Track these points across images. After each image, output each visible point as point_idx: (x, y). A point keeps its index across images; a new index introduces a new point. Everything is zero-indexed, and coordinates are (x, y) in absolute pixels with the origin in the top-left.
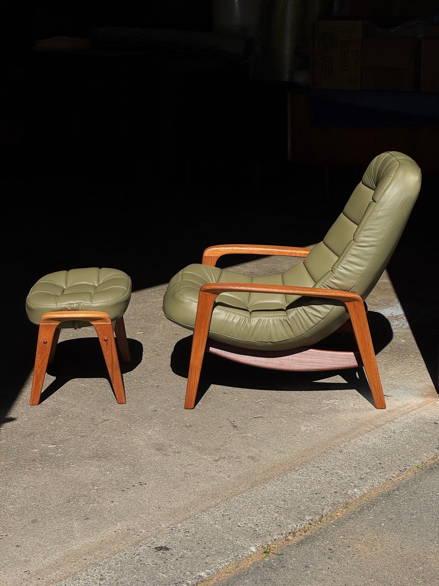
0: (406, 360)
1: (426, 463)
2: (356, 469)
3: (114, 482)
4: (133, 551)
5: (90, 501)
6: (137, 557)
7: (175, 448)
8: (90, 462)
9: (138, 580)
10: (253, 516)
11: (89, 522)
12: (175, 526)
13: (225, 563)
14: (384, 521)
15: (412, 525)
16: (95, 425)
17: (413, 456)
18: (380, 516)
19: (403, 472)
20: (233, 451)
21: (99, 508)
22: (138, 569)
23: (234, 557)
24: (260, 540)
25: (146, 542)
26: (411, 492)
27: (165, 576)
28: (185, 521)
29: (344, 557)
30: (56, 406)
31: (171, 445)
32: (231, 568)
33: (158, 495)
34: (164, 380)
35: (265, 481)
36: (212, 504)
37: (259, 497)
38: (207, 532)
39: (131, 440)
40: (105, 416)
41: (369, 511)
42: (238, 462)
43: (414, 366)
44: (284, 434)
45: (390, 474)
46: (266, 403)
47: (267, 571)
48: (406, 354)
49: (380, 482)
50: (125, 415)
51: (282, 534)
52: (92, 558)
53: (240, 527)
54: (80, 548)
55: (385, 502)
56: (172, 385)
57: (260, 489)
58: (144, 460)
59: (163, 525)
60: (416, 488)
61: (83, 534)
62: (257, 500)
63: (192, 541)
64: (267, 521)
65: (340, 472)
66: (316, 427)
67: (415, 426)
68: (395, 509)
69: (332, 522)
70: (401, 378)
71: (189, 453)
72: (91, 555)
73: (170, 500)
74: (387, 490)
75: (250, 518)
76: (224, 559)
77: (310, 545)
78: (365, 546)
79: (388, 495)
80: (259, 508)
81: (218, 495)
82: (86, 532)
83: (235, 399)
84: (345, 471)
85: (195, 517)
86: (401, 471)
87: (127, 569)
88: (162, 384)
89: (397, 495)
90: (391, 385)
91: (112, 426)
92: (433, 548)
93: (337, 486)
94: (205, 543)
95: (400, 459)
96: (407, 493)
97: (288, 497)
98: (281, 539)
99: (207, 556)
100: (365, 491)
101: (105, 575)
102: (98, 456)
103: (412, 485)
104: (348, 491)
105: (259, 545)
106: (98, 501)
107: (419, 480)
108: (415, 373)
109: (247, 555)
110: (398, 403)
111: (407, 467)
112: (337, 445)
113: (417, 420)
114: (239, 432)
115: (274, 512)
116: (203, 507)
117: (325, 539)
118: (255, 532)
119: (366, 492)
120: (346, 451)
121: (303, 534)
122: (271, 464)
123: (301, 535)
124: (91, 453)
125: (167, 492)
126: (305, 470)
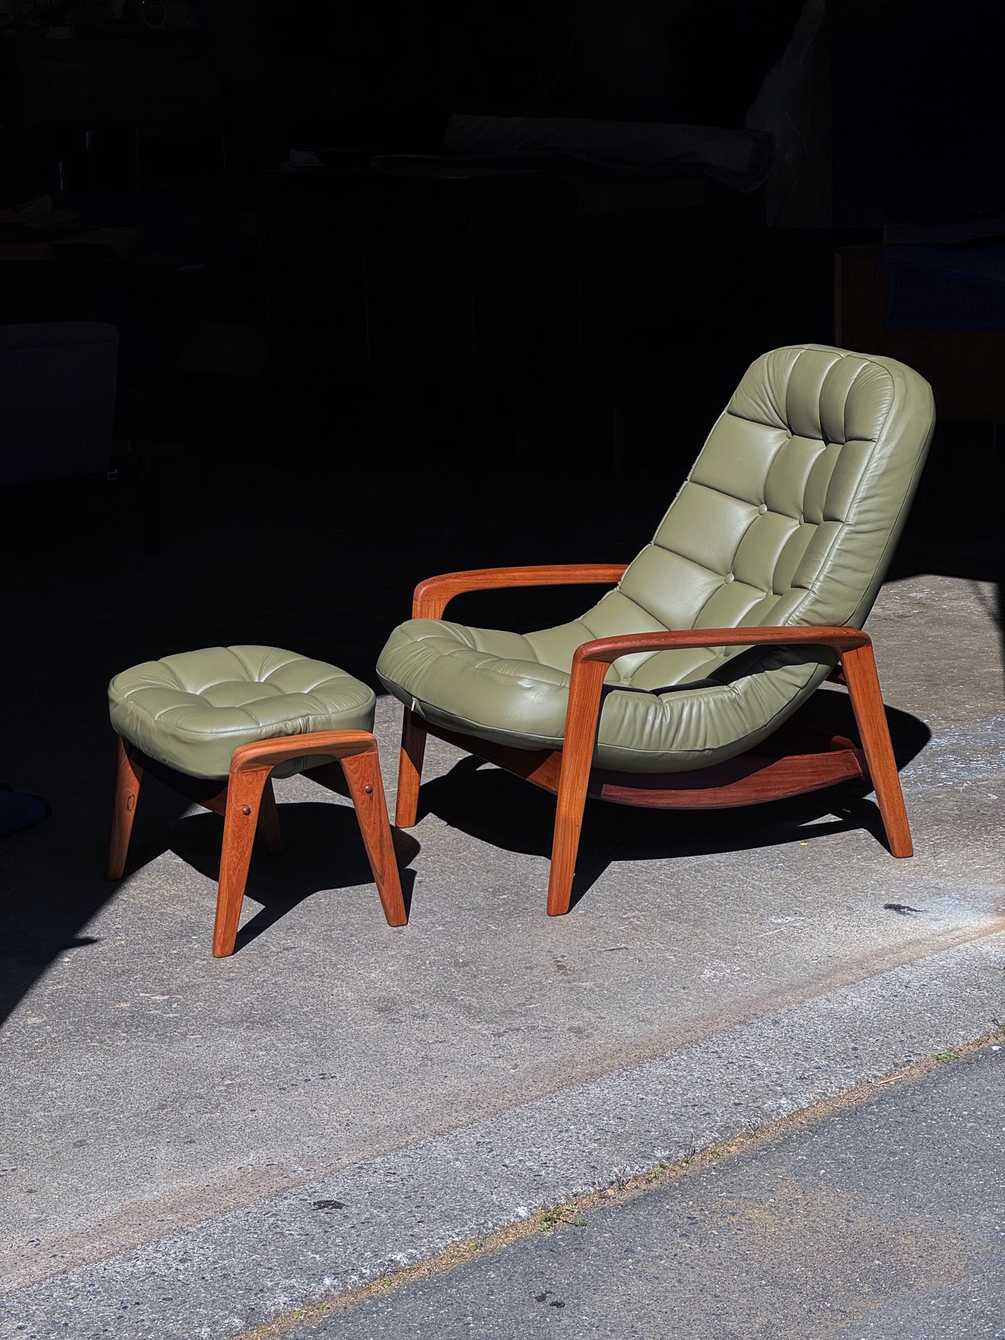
0: (985, 836)
1: (961, 1050)
2: (797, 1059)
3: (268, 1072)
4: (265, 1207)
5: (207, 1108)
6: (272, 1220)
7: (418, 1007)
8: (231, 1030)
9: (259, 1265)
10: (542, 1146)
11: (191, 1149)
12: (369, 1162)
13: (453, 1237)
14: (827, 1164)
15: (885, 1176)
16: (263, 957)
17: (934, 1036)
18: (822, 1155)
19: (901, 1068)
20: (541, 1017)
21: (220, 1122)
22: (265, 1243)
23: (477, 1225)
24: (541, 1193)
25: (299, 1191)
26: (906, 1110)
27: (318, 1259)
28: (395, 1153)
29: (717, 1233)
30: (193, 917)
31: (411, 1001)
32: (465, 1247)
33: (353, 1100)
34: (438, 870)
35: (592, 1077)
36: (462, 1121)
37: (568, 1109)
38: (434, 1176)
39: (329, 990)
40: (289, 941)
41: (802, 1144)
42: (545, 1038)
43: (998, 850)
44: (663, 984)
45: (870, 1070)
46: (644, 921)
47: (540, 1256)
48: (990, 825)
49: (843, 1086)
50: (333, 938)
51: (594, 1183)
52: (176, 1220)
53: (507, 1167)
54: (157, 1198)
55: (841, 1126)
56: (453, 880)
57: (574, 1093)
58: (344, 1030)
59: (345, 1160)
60: (920, 1101)
61: (172, 1171)
62: (561, 1115)
63: (395, 1193)
64: (569, 1157)
65: (760, 1064)
66: (737, 971)
67: (959, 973)
68: (859, 1142)
69: (714, 1164)
70: (960, 875)
71: (446, 1018)
72: (176, 1212)
73: (374, 1111)
74: (854, 1103)
75: (534, 1150)
76: (453, 1230)
77: (650, 1208)
78: (768, 1215)
79: (852, 1114)
80: (560, 1132)
81: (479, 1104)
82: (180, 1167)
83: (580, 912)
84: (773, 1062)
85: (418, 1146)
86: (896, 1065)
87: (243, 1242)
88: (431, 879)
89: (874, 1113)
90: (934, 887)
91: (297, 960)
92: (916, 1223)
93: (744, 1091)
94: (423, 1197)
95: (902, 1041)
96: (897, 1110)
97: (631, 1111)
98: (589, 1193)
99: (419, 1222)
100: (803, 1104)
101: (194, 1253)
102: (251, 1020)
103: (913, 1094)
104: (766, 1103)
105: (536, 1205)
106: (223, 1108)
107: (932, 1085)
108: (995, 865)
109: (506, 1224)
110: (934, 927)
111: (914, 1059)
112: (772, 1008)
113: (968, 962)
114: (566, 978)
115: (590, 1140)
116: (441, 1125)
117: (686, 1198)
118: (536, 1178)
119: (805, 1105)
120: (787, 1021)
121: (644, 1186)
122: (614, 1045)
123: (637, 1187)
124: (238, 1013)
125: (373, 1093)
126: (686, 1058)
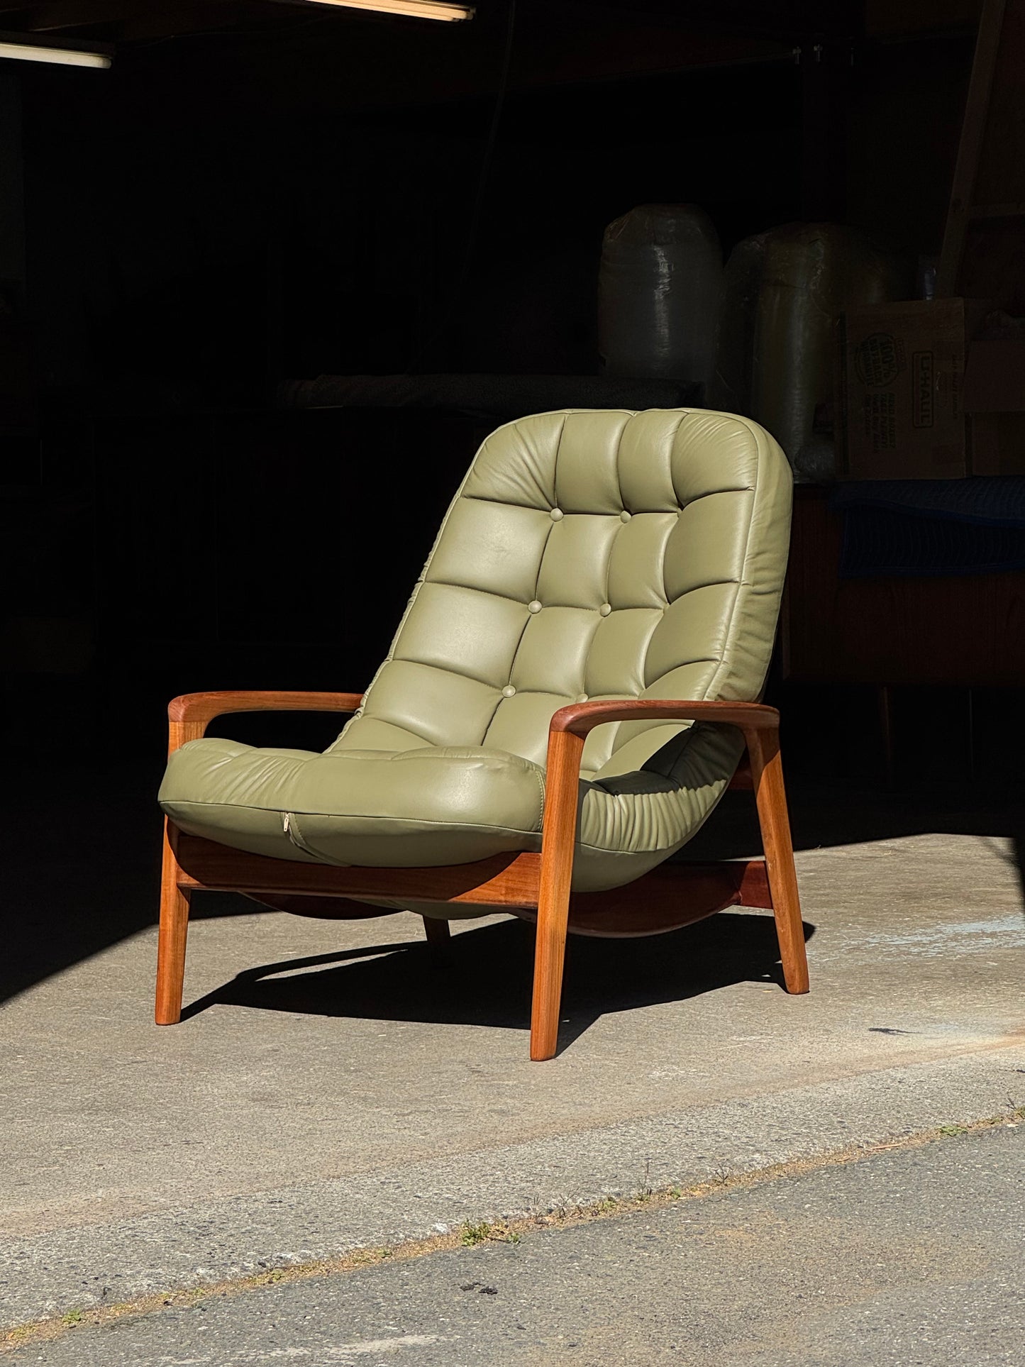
0: (986, 987)
1: (970, 1126)
2: (772, 1128)
5: (42, 1164)
6: (128, 1232)
9: (115, 1260)
11: (25, 1188)
12: (248, 1195)
13: (356, 1244)
14: (814, 1201)
15: (884, 1207)
16: (107, 1068)
17: (936, 1114)
18: (807, 1195)
19: (898, 1137)
20: (455, 1103)
21: (60, 1172)
22: (121, 1246)
23: (385, 1235)
24: (463, 1214)
25: (162, 1214)
26: (906, 1164)
27: (189, 1256)
28: (279, 1189)
29: (681, 1246)
31: (292, 1095)
32: (370, 1254)
33: (225, 1156)
35: (520, 1140)
36: (361, 1169)
37: (493, 1160)
39: (190, 1088)
40: (138, 1057)
41: (782, 1188)
42: (460, 1116)
43: (1001, 996)
45: (860, 1137)
47: (465, 1262)
48: (991, 981)
49: (828, 1147)
51: (529, 1209)
53: (420, 1197)
55: (829, 1176)
58: (211, 1113)
59: (217, 1194)
60: (923, 1159)
62: (484, 1165)
63: (282, 1214)
64: (497, 1191)
65: (726, 1131)
66: (694, 1072)
67: (964, 1074)
68: (850, 1186)
69: (675, 1203)
70: (958, 1011)
74: (843, 1163)
75: (453, 1187)
76: (355, 1238)
77: (597, 1230)
78: (743, 1234)
80: (484, 1175)
84: (742, 1131)
85: (308, 1185)
86: (891, 1134)
87: (94, 1246)
89: (867, 1167)
90: (927, 1018)
91: (150, 1070)
93: (708, 1149)
95: (897, 1118)
96: (896, 1165)
97: (570, 1162)
99: (313, 1232)
100: (781, 1158)
103: (914, 1155)
104: (735, 1157)
105: (457, 1222)
106: (62, 1163)
107: (937, 1150)
109: (421, 1236)
111: (913, 1130)
112: (737, 1096)
113: (973, 1066)
114: (482, 1078)
115: (521, 1181)
116: (336, 1171)
117: (642, 1224)
118: (456, 1204)
120: (757, 1104)
121: (589, 1218)
122: (545, 1120)
123: (580, 1218)
124: (78, 1104)
